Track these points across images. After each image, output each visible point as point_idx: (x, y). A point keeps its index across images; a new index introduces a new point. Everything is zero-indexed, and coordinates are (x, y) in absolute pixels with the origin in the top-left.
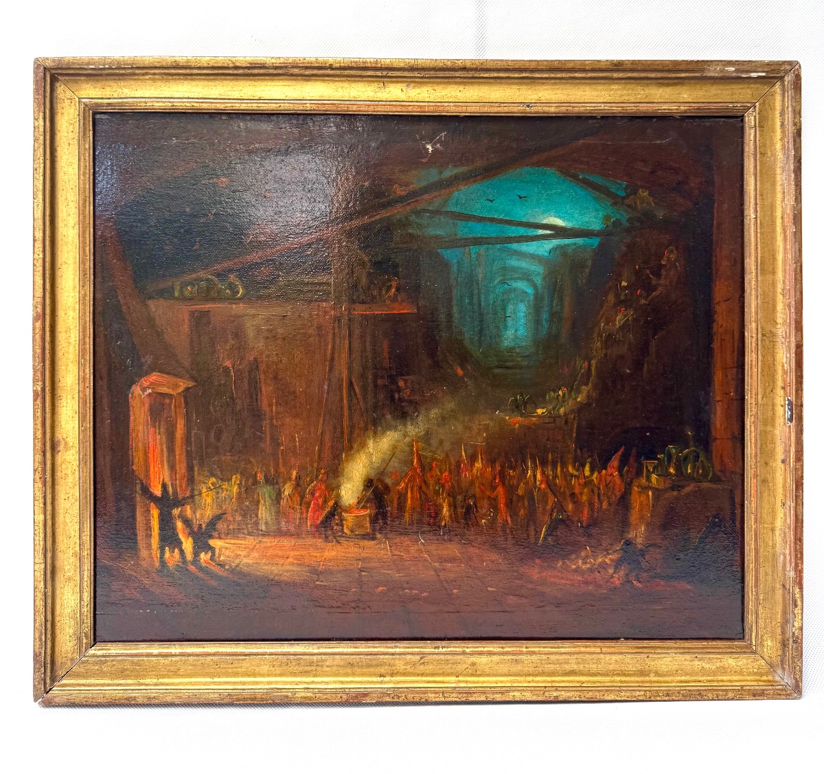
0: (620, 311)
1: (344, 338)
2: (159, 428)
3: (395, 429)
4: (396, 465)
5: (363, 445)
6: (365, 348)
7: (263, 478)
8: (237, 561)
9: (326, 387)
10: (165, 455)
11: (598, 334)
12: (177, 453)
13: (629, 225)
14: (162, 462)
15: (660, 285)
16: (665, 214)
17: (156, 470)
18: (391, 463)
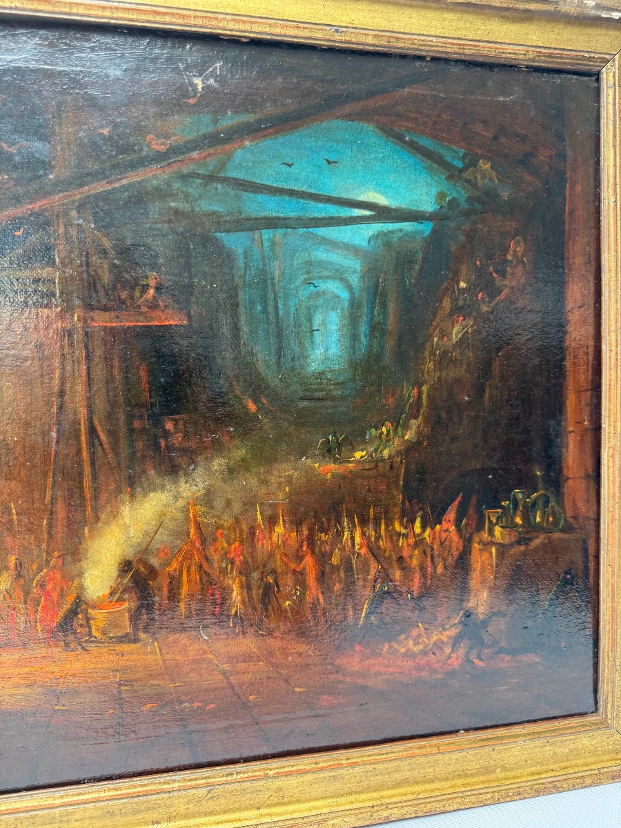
0: (457, 322)
1: (79, 363)
3: (163, 488)
4: (165, 538)
5: (115, 515)
6: (112, 376)
9: (54, 434)
11: (431, 352)
13: (467, 207)
15: (506, 286)
16: (511, 194)
18: (157, 537)
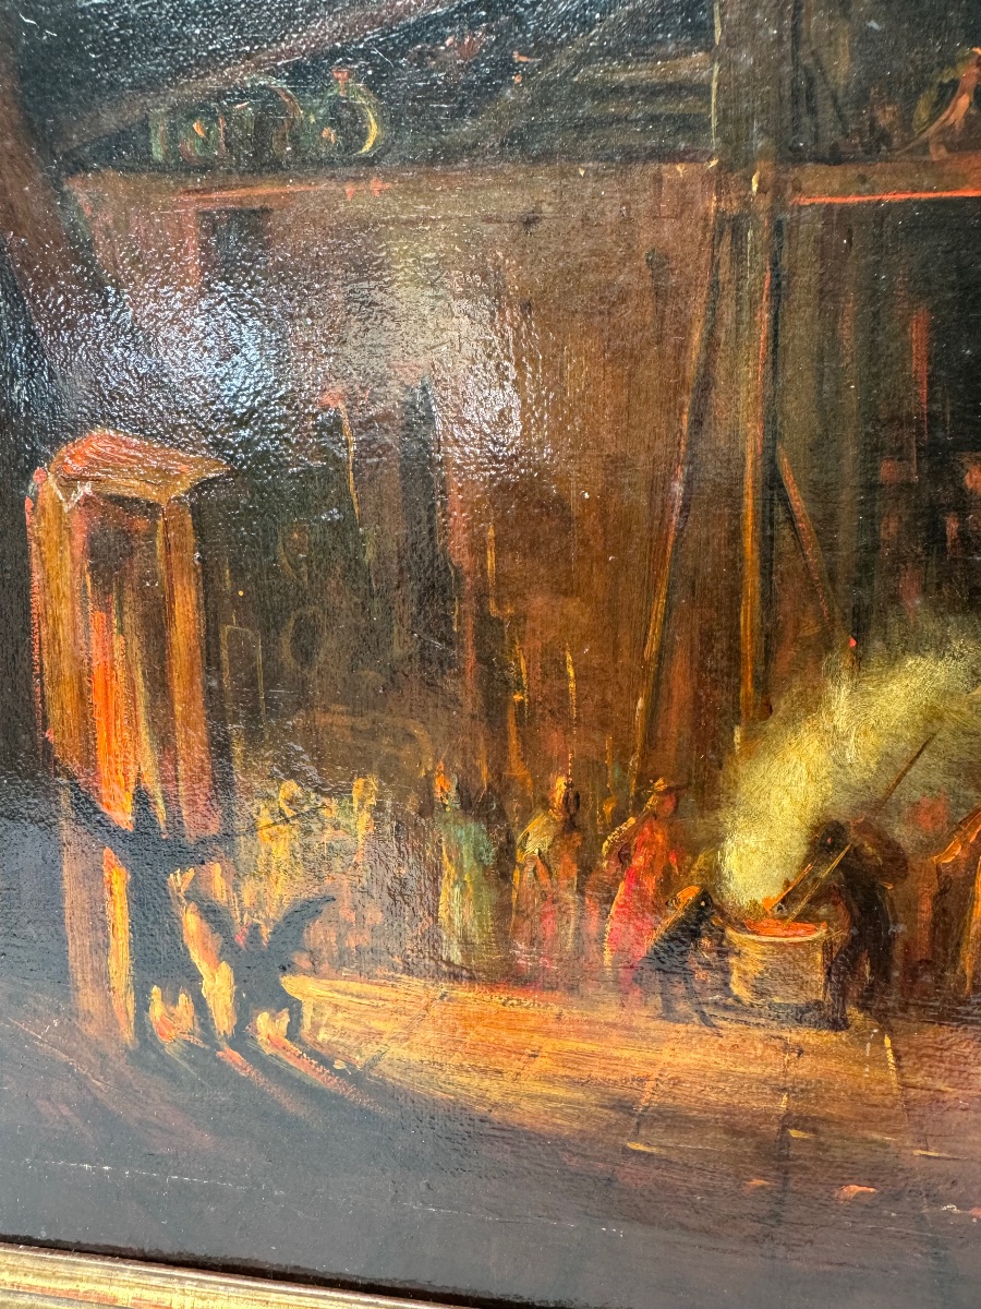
1: (754, 304)
2: (121, 615)
3: (940, 647)
4: (936, 779)
5: (813, 703)
6: (835, 341)
7: (453, 793)
8: (370, 1050)
9: (678, 488)
10: (142, 702)
12: (177, 697)
14: (133, 722)
17: (115, 746)
18: (915, 773)
